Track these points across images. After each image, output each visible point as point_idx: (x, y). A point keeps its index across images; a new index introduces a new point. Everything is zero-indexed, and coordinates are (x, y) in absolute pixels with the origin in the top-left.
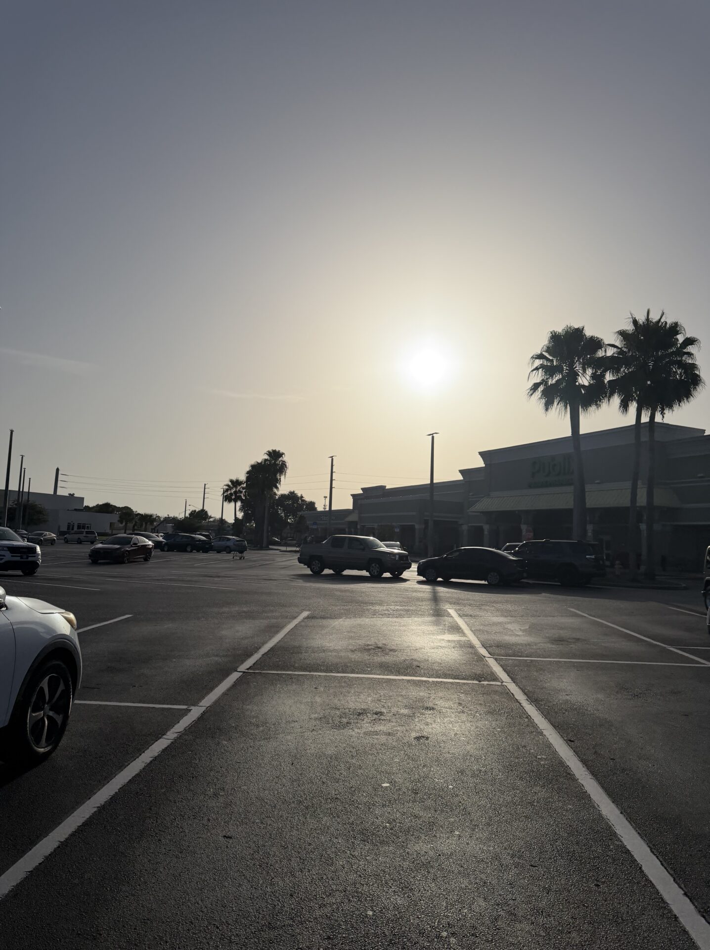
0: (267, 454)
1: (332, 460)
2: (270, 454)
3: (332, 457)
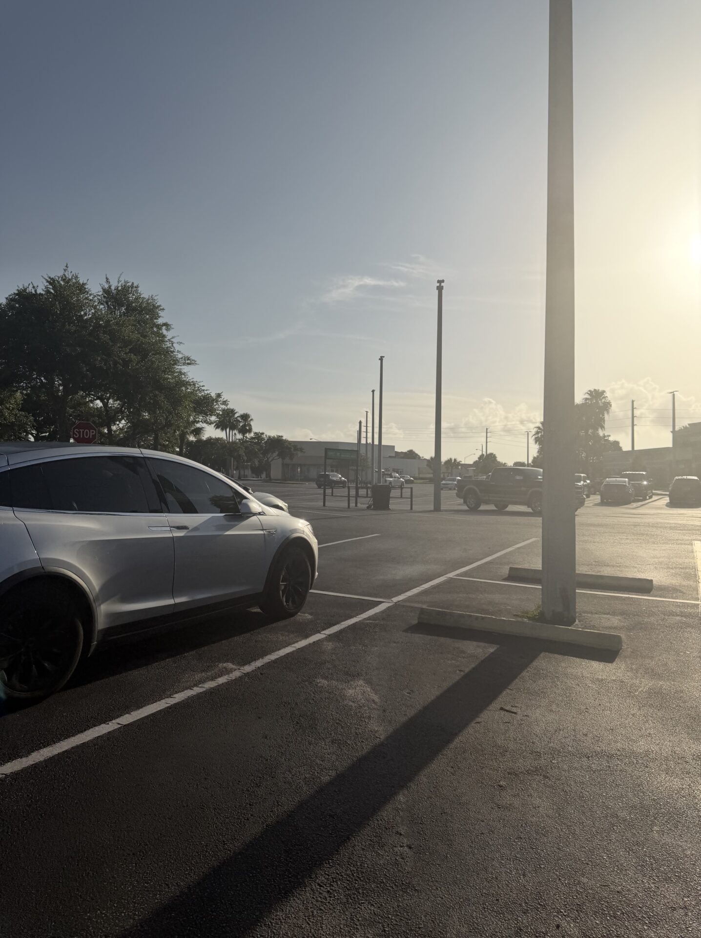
0: (588, 393)
2: (590, 393)
3: (673, 392)
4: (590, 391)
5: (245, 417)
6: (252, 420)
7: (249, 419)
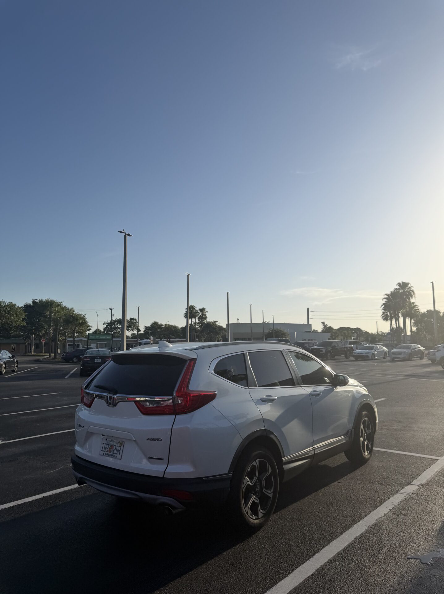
1: (433, 284)
3: (432, 282)
4: (399, 283)
5: (202, 310)
6: (207, 311)
7: (205, 311)
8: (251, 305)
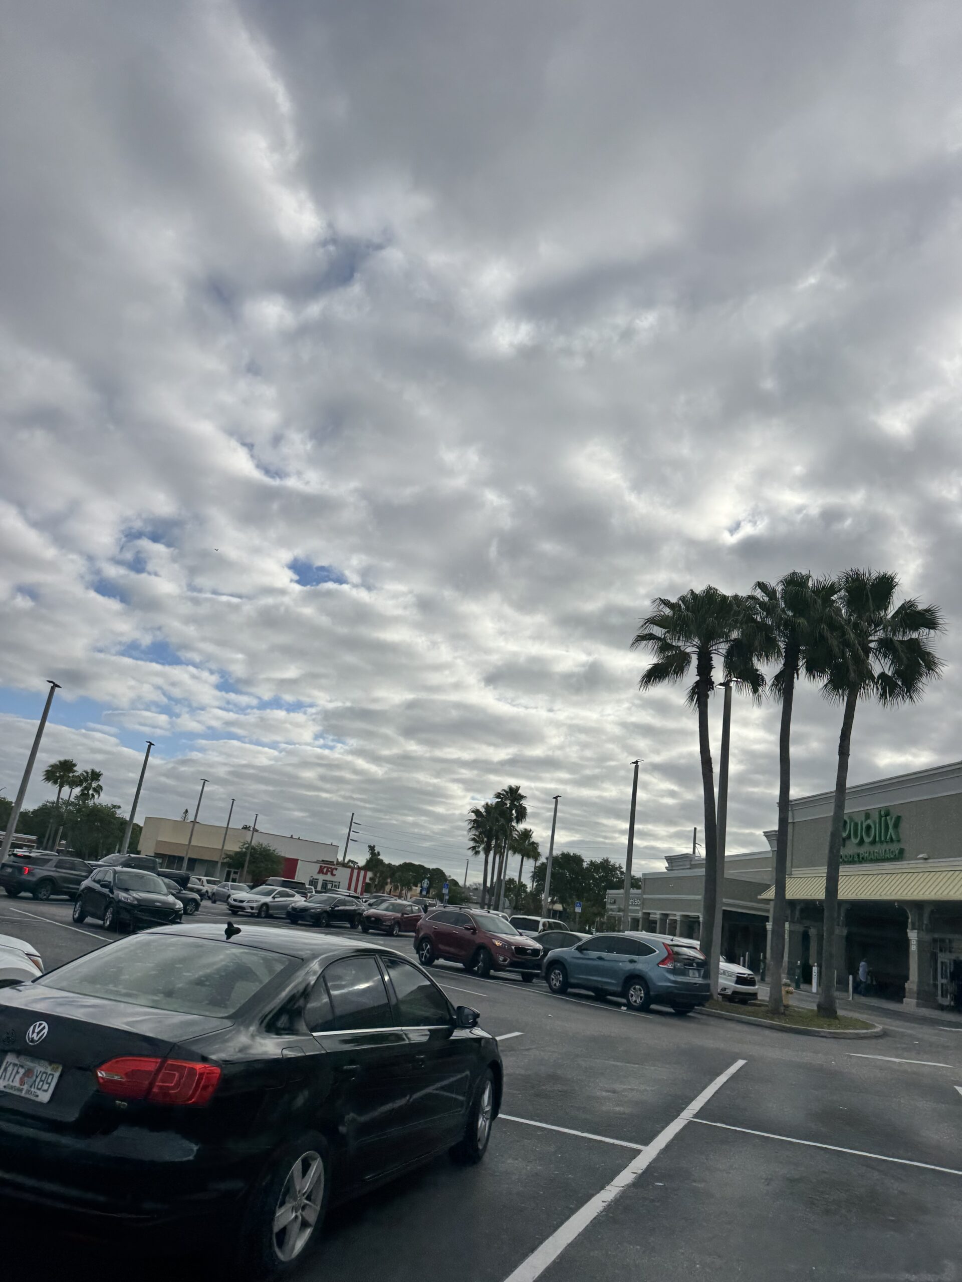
3: (556, 798)
5: (94, 775)
7: (100, 779)
8: (204, 782)
